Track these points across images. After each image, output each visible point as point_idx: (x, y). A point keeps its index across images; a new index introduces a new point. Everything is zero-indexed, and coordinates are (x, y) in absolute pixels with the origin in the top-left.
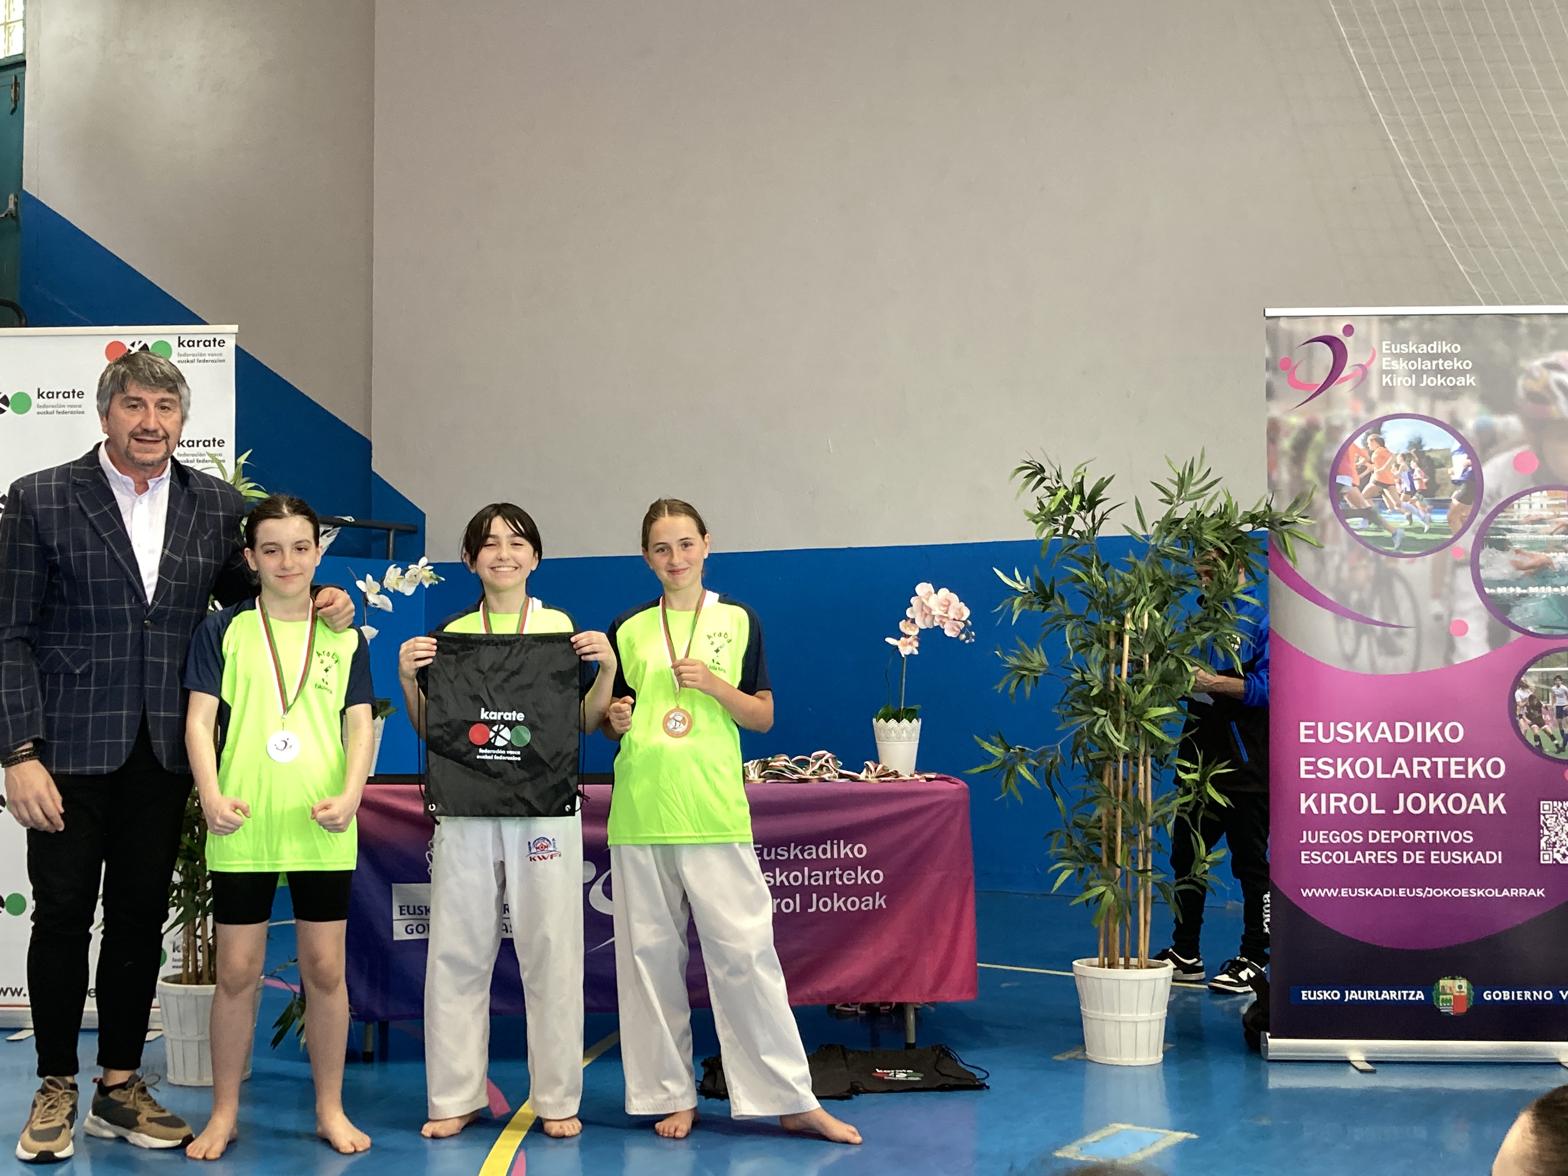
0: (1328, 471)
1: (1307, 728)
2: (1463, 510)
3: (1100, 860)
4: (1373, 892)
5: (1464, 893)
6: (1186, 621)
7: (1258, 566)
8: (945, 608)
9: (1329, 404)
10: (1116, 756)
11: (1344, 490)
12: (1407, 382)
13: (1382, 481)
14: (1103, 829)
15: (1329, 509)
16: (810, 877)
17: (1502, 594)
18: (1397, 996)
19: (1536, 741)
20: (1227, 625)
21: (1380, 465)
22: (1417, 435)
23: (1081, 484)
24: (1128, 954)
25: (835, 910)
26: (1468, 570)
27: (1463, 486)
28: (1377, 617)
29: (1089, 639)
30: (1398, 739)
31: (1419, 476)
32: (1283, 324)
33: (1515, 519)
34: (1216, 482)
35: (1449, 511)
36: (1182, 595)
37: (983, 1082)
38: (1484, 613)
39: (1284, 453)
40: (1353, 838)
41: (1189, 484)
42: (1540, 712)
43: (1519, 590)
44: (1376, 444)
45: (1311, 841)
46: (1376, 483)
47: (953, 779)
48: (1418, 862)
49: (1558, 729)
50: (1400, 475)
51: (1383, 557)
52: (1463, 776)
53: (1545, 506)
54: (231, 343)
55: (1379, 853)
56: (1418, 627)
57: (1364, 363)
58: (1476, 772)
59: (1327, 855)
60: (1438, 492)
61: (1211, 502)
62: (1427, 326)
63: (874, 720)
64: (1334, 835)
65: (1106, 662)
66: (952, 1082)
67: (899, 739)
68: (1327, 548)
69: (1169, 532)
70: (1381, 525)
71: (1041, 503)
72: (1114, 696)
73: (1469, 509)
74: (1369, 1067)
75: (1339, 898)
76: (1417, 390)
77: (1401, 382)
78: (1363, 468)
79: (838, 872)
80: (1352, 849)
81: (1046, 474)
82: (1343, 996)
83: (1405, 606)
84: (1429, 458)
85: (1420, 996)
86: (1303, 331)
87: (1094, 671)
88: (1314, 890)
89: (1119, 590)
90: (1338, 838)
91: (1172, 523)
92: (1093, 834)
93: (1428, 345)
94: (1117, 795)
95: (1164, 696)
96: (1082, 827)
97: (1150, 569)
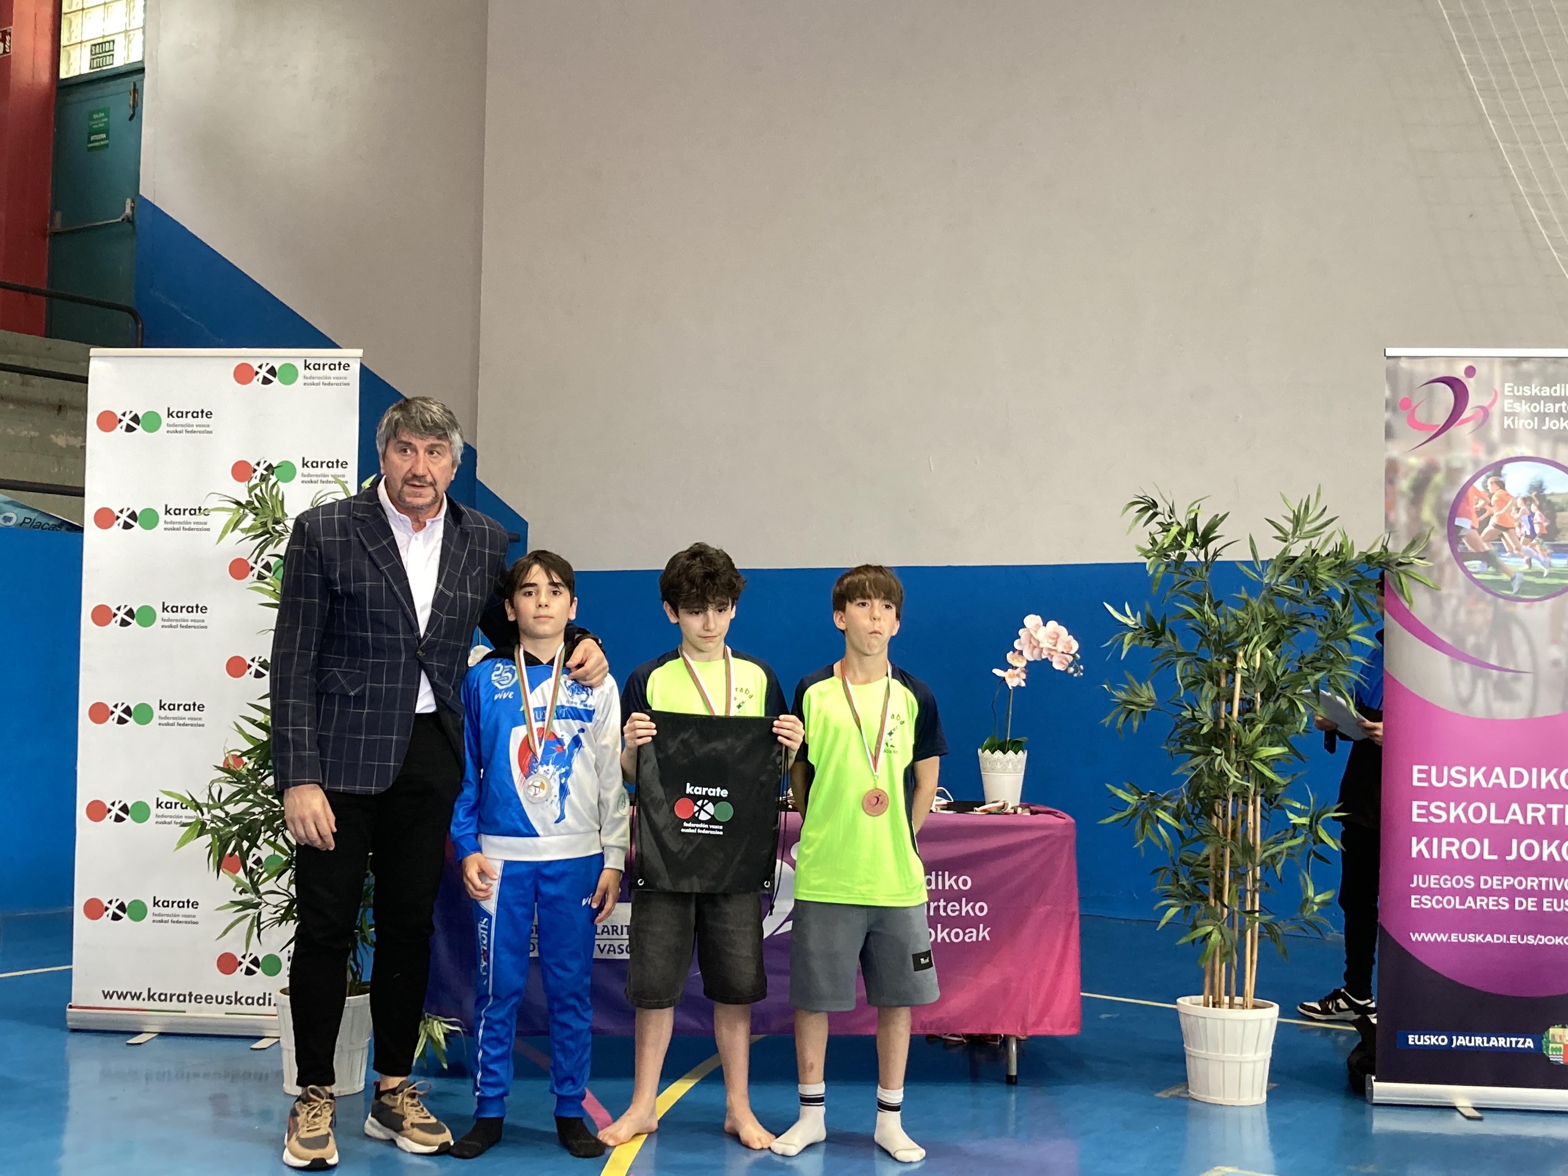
0: (1447, 513)
1: (1420, 771)
3: (1207, 899)
4: (1484, 938)
6: (1299, 661)
8: (1053, 641)
9: (1449, 446)
10: (1225, 795)
11: (1462, 533)
13: (1500, 524)
14: (1211, 868)
15: (1446, 551)
18: (1506, 1043)
20: (1340, 666)
21: (1500, 509)
22: (1538, 479)
23: (1195, 520)
24: (1234, 993)
28: (1493, 661)
29: (1199, 677)
30: (1513, 785)
32: (1404, 364)
34: (1332, 520)
36: (1295, 634)
39: (1403, 494)
40: (1465, 883)
41: (1304, 522)
44: (1496, 487)
45: (1421, 885)
46: (1496, 526)
47: (1060, 813)
48: (1530, 909)
50: (1519, 519)
51: (1501, 601)
54: (356, 367)
55: (1491, 898)
56: (1535, 672)
57: (1486, 404)
59: (1438, 900)
61: (1327, 541)
62: (1551, 369)
63: (980, 751)
64: (1446, 880)
65: (1217, 698)
67: (1004, 770)
68: (1444, 591)
69: (1284, 570)
70: (1499, 568)
71: (1154, 539)
72: (1224, 734)
74: (1476, 1114)
75: (1449, 944)
76: (1539, 433)
77: (1523, 425)
78: (1482, 511)
79: (942, 903)
80: (1463, 894)
81: (1159, 510)
82: (1451, 1041)
83: (1522, 650)
84: (1549, 501)
85: (1529, 1043)
86: (1424, 371)
87: (1204, 709)
88: (1423, 934)
89: (1231, 628)
90: (1449, 883)
91: (1286, 562)
92: (1202, 873)
93: (1551, 388)
94: (1225, 834)
95: (1276, 735)
96: (1189, 865)
97: (1262, 607)
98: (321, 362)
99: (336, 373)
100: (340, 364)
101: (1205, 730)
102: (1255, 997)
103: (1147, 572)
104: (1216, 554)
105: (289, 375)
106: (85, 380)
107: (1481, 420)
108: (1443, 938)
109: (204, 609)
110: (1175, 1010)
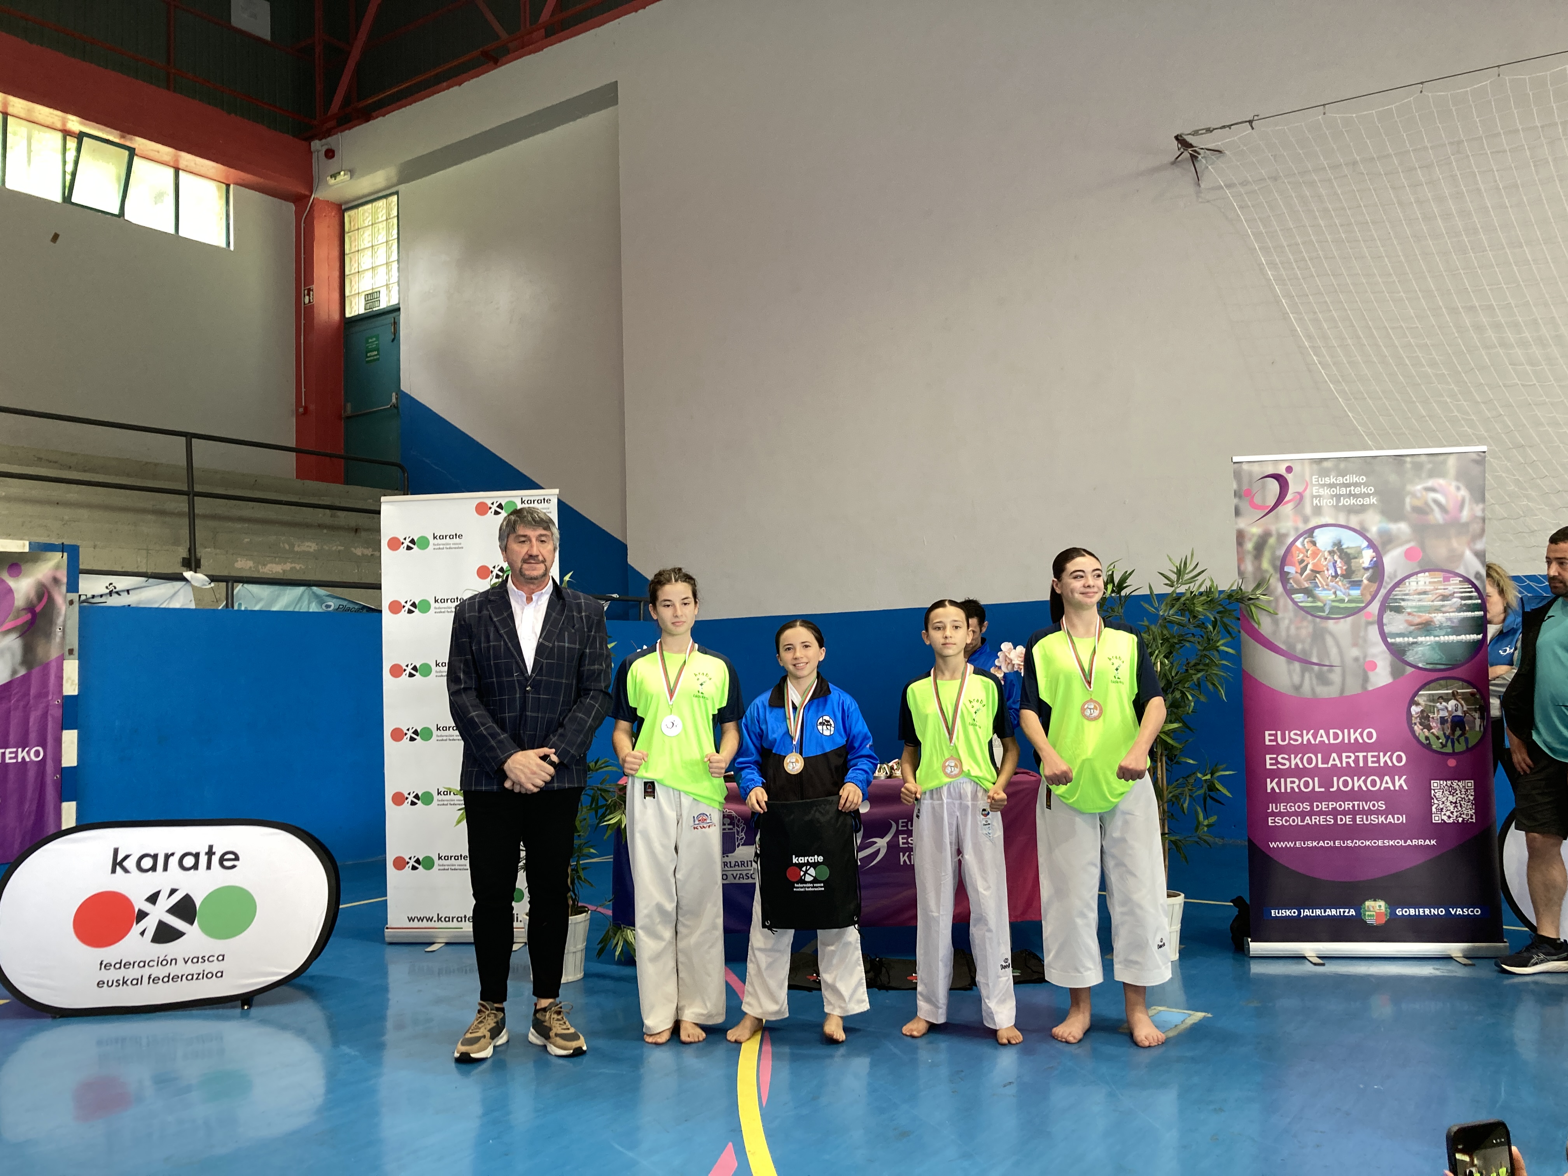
0: (1278, 563)
1: (1270, 735)
5: (1380, 843)
7: (1234, 628)
9: (1277, 518)
11: (1290, 576)
15: (1280, 589)
17: (1400, 643)
18: (1336, 913)
19: (1426, 740)
20: (1213, 668)
21: (1314, 559)
26: (1376, 627)
28: (1315, 660)
30: (1332, 741)
32: (1245, 467)
33: (1407, 592)
34: (1203, 572)
35: (1362, 588)
36: (1181, 647)
38: (1388, 656)
39: (1249, 552)
40: (1303, 807)
41: (1184, 573)
42: (1429, 721)
43: (1411, 640)
44: (1311, 545)
45: (1275, 810)
46: (1312, 571)
48: (1348, 823)
50: (1327, 565)
51: (1318, 620)
52: (1377, 765)
53: (1427, 583)
54: (555, 501)
55: (1321, 817)
56: (1343, 666)
57: (1301, 490)
58: (1386, 762)
59: (1286, 820)
61: (1200, 586)
62: (1342, 465)
64: (1291, 806)
68: (1280, 615)
69: (1173, 606)
70: (1315, 598)
74: (1320, 961)
75: (1295, 848)
76: (1337, 508)
77: (1326, 503)
78: (1302, 561)
80: (1303, 815)
82: (1300, 913)
83: (1334, 651)
85: (1353, 912)
86: (1258, 471)
88: (1278, 843)
90: (1293, 808)
91: (1174, 598)
93: (1343, 477)
95: (1174, 716)
97: (1160, 632)
100: (544, 499)
106: (379, 515)
107: (1298, 501)
108: (1290, 844)
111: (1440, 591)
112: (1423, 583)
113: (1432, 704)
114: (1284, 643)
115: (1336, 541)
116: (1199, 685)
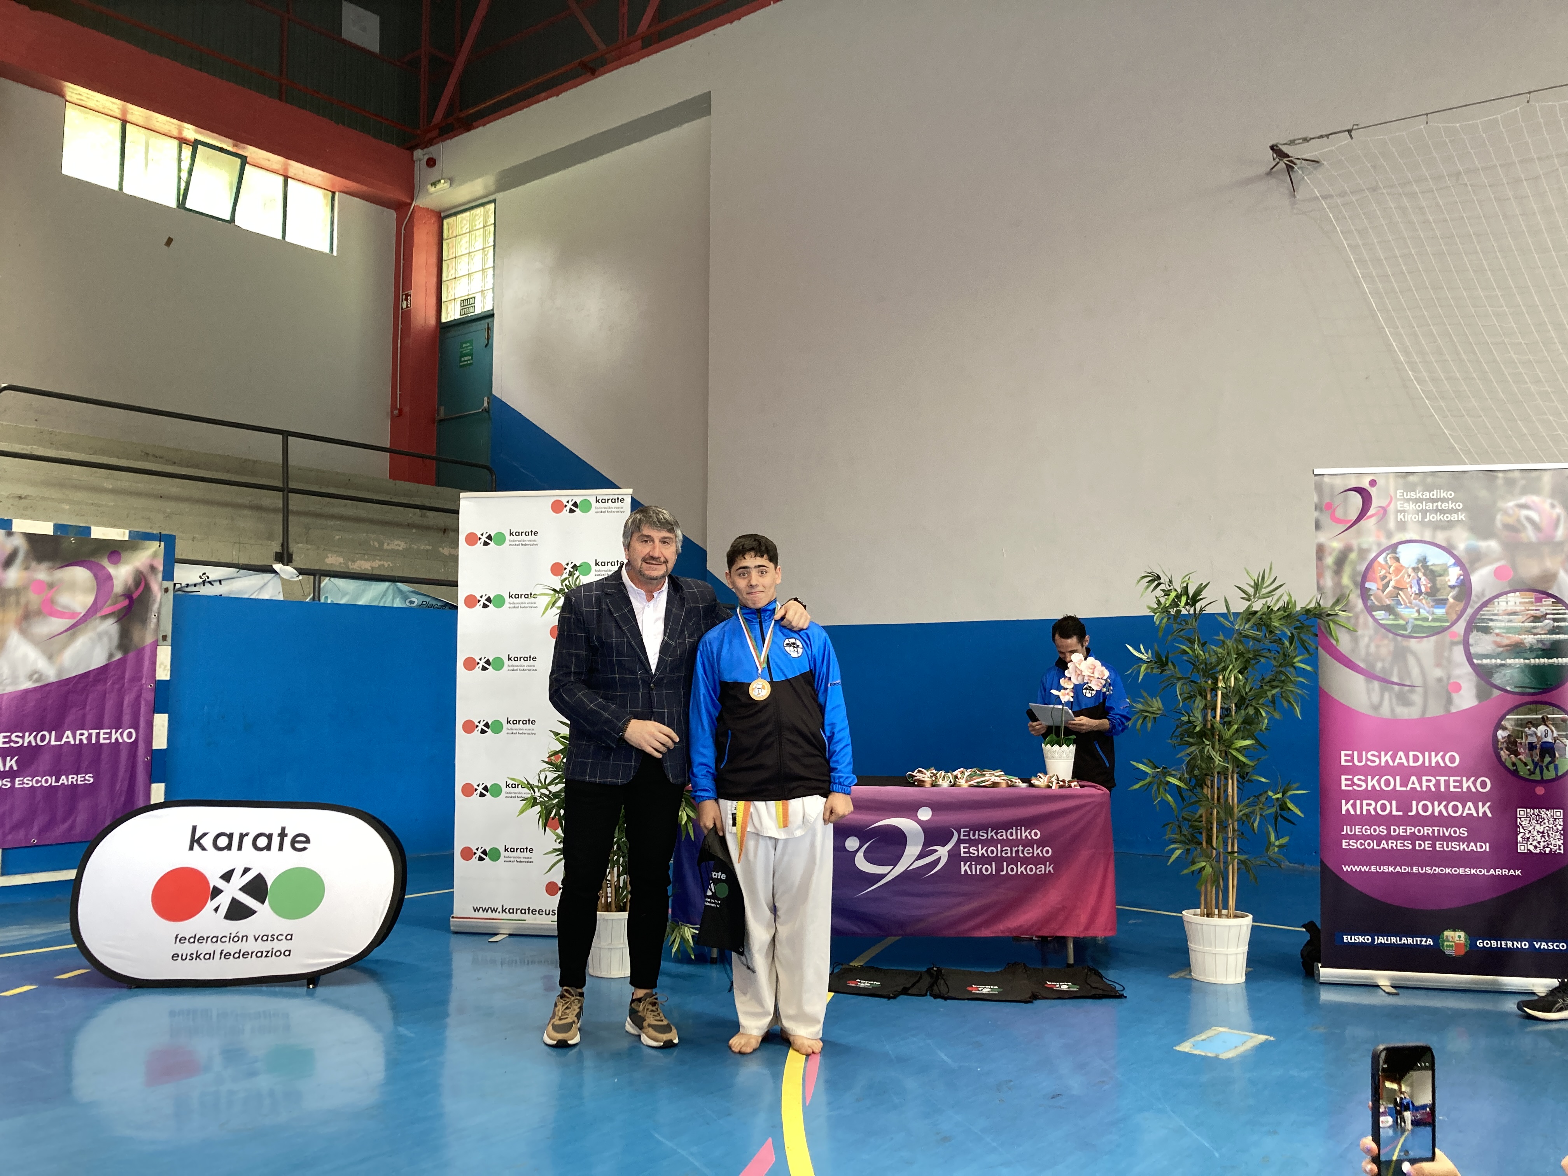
0: (1359, 579)
1: (1346, 755)
2: (1457, 605)
3: (1202, 844)
4: (1394, 869)
5: (1461, 871)
6: (1260, 682)
7: (1311, 644)
8: (1091, 671)
9: (1359, 534)
10: (1212, 773)
11: (1371, 592)
12: (1415, 518)
14: (1203, 823)
16: (1002, 851)
17: (1487, 664)
18: (1413, 941)
20: (1288, 684)
21: (1397, 576)
22: (1423, 554)
23: (1186, 588)
24: (1221, 907)
25: (1019, 873)
27: (1457, 589)
28: (1395, 680)
29: (1192, 694)
30: (1412, 764)
31: (1424, 582)
32: (1326, 479)
33: (1496, 612)
34: (1281, 586)
35: (1447, 606)
37: (1122, 993)
38: (1473, 677)
39: (1328, 567)
41: (1262, 588)
42: (1516, 746)
43: (1499, 661)
44: (1393, 561)
45: (1349, 833)
46: (1394, 587)
48: (1427, 849)
49: (1530, 759)
50: (1410, 582)
51: (1399, 638)
52: (1459, 790)
53: (1518, 603)
54: (628, 500)
55: (1399, 842)
56: (1425, 686)
57: (1384, 505)
58: (1469, 787)
59: (1361, 843)
60: (1439, 593)
61: (1278, 600)
62: (1430, 480)
63: (1043, 745)
64: (1366, 829)
65: (1206, 707)
66: (1100, 992)
67: (1060, 758)
68: (1360, 632)
69: (1248, 620)
70: (1397, 616)
71: (1159, 601)
72: (1210, 732)
73: (1461, 606)
74: (1393, 990)
75: (1369, 873)
76: (1422, 524)
77: (1411, 518)
78: (1384, 577)
79: (1021, 848)
80: (1379, 839)
81: (1162, 581)
82: (1373, 940)
83: (1415, 671)
85: (1430, 942)
86: (1340, 484)
87: (1196, 715)
88: (1352, 866)
89: (1213, 661)
90: (1369, 831)
91: (1250, 614)
92: (1196, 826)
93: (1430, 493)
94: (1213, 799)
95: (1247, 732)
96: (1189, 821)
97: (1235, 646)
98: (606, 498)
99: (616, 504)
100: (618, 499)
101: (1198, 729)
102: (1236, 910)
103: (1155, 623)
104: (1201, 610)
105: (586, 506)
106: (457, 512)
108: (1365, 869)
109: (534, 659)
110: (1181, 917)
111: (1532, 612)
112: (1513, 603)
113: (1520, 729)
114: (1364, 661)
115: (1421, 559)
116: (1273, 702)
